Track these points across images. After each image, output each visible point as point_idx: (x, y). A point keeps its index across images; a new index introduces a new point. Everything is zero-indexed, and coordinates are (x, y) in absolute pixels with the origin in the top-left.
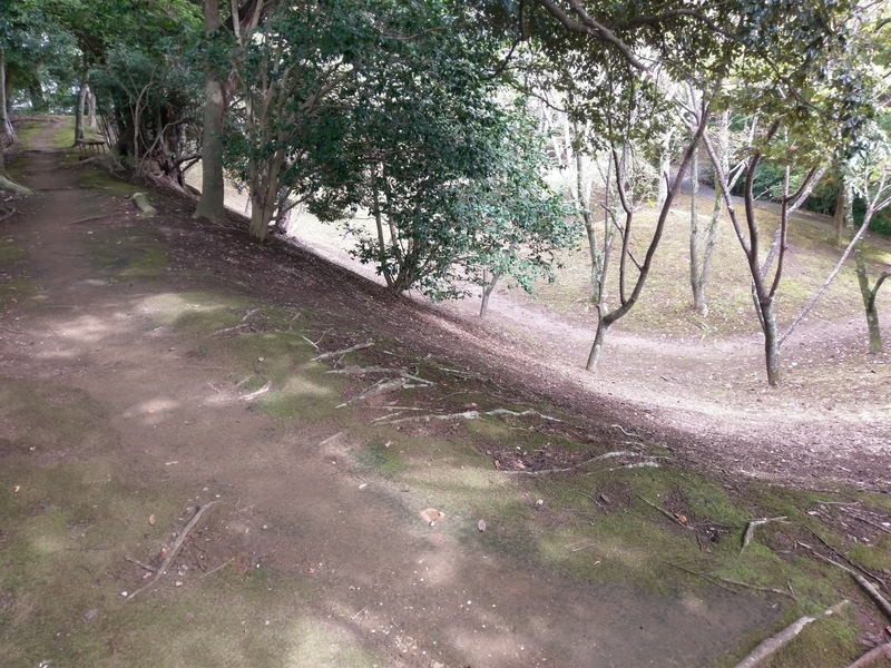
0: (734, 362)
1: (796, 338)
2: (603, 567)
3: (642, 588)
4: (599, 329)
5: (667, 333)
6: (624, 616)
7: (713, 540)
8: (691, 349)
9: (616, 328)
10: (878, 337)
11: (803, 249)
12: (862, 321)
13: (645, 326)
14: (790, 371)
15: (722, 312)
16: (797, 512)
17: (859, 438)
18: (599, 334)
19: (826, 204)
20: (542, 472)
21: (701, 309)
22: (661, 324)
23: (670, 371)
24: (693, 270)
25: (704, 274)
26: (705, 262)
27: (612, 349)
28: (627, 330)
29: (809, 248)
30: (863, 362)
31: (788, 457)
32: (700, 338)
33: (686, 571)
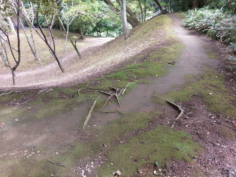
0: (52, 70)
1: (63, 60)
2: (53, 112)
3: (64, 112)
4: (12, 72)
5: (32, 68)
6: (63, 118)
7: (73, 97)
8: (40, 70)
9: (17, 71)
10: (80, 55)
11: (56, 39)
12: (75, 52)
13: (25, 69)
14: (65, 68)
15: (44, 59)
16: (85, 86)
17: (86, 74)
18: (13, 74)
19: (57, 26)
20: (26, 102)
21: (38, 59)
22: (29, 66)
23: (37, 78)
24: (32, 49)
25: (35, 50)
26: (34, 47)
27: (18, 77)
28: (20, 71)
29: (57, 38)
30: (79, 61)
31: (76, 82)
32: (41, 67)
33: (71, 104)
